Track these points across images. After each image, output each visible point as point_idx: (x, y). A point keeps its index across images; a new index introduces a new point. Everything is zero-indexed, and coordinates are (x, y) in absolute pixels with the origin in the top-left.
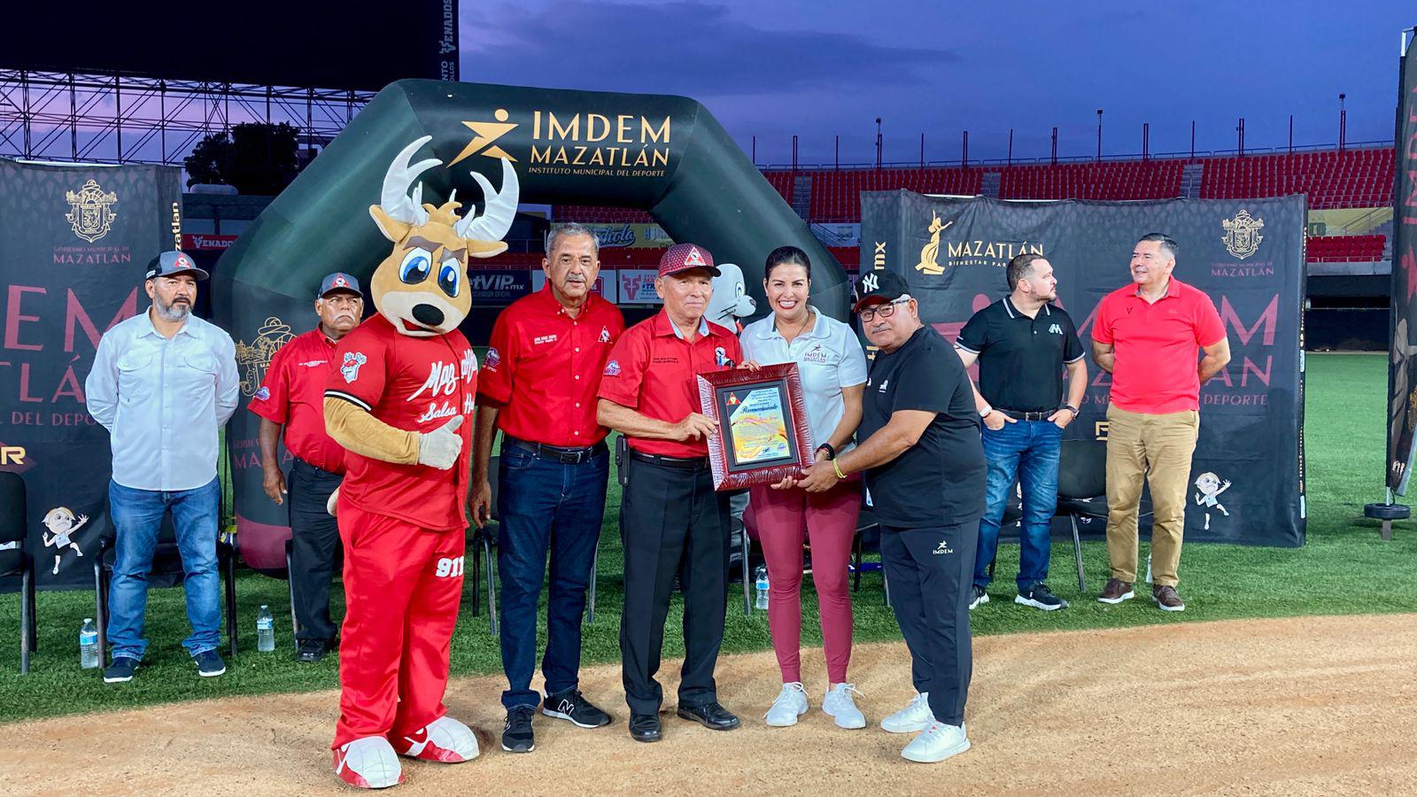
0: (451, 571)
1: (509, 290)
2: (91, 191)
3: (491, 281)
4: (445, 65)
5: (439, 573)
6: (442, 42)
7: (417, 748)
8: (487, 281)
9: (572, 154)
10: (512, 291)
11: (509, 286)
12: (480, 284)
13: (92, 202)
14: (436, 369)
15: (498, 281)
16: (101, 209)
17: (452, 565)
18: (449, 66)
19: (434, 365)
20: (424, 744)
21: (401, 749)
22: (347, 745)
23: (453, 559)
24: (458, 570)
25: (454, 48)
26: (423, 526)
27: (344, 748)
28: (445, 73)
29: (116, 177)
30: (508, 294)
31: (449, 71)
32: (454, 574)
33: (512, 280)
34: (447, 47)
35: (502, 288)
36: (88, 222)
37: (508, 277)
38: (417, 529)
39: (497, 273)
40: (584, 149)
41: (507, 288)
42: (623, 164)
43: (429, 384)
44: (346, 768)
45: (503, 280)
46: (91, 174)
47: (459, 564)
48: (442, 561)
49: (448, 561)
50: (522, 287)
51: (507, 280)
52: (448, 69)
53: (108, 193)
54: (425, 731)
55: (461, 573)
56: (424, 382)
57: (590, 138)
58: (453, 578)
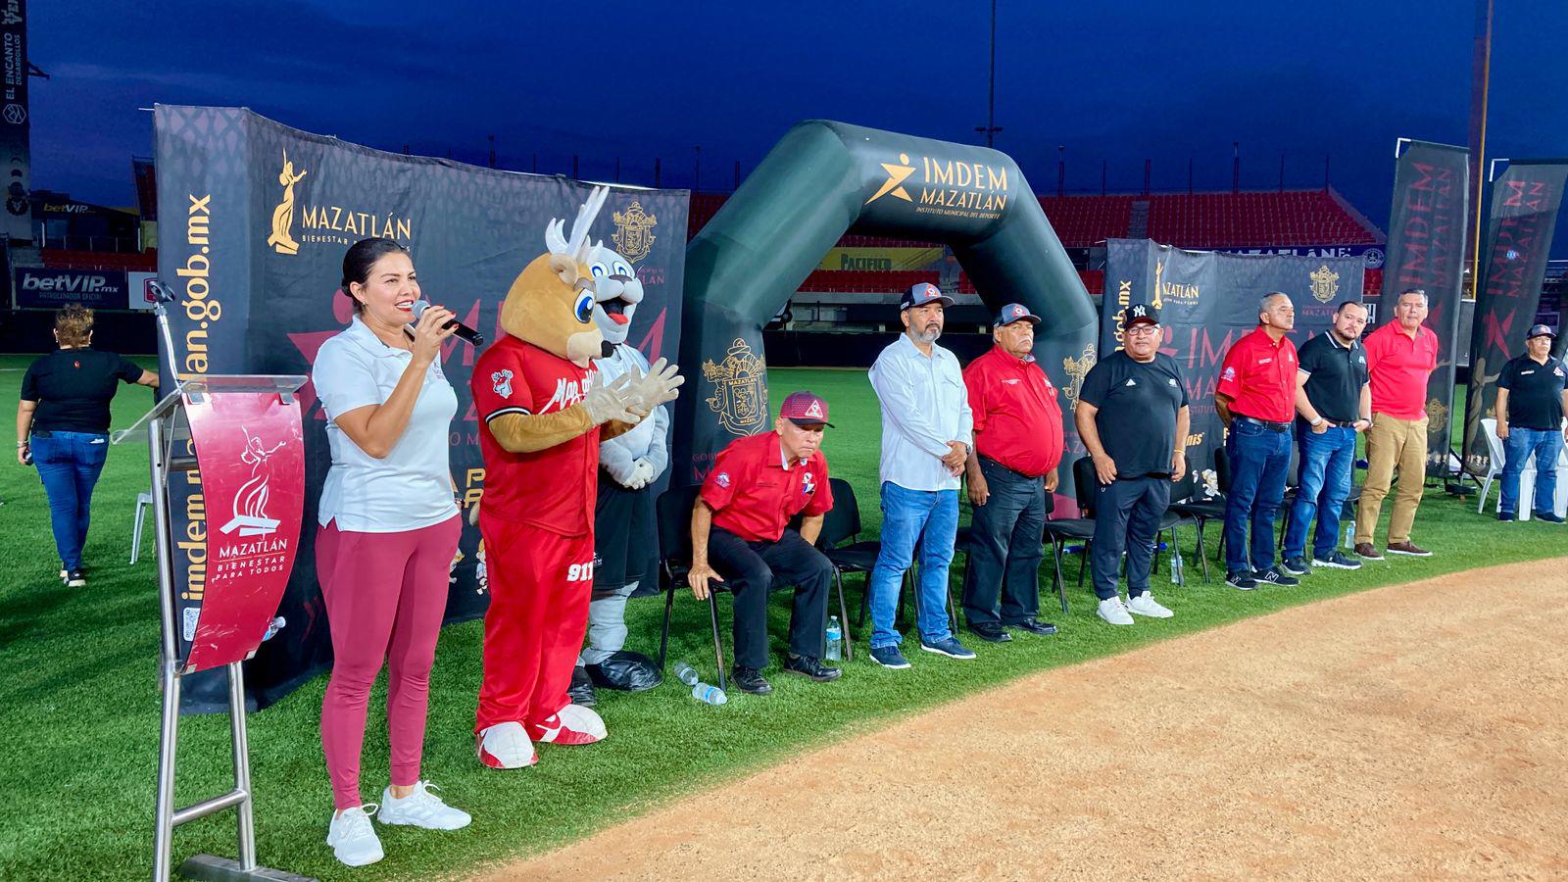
0: (581, 575)
1: (100, 292)
2: (635, 213)
3: (77, 281)
4: (8, 37)
5: (570, 578)
6: (5, 12)
7: (550, 735)
8: (72, 281)
9: (947, 197)
10: (104, 294)
11: (100, 288)
12: (63, 285)
13: (636, 224)
14: (561, 384)
15: (86, 282)
16: (643, 231)
17: (581, 571)
18: (14, 39)
19: (559, 381)
20: (558, 730)
21: (535, 735)
22: (485, 730)
23: (581, 565)
24: (588, 574)
25: (20, 20)
26: (563, 534)
27: (483, 732)
28: (8, 46)
29: (657, 200)
30: (98, 297)
31: (15, 45)
32: (584, 578)
33: (103, 282)
34: (11, 18)
35: (91, 290)
36: (631, 244)
37: (97, 278)
38: (558, 536)
39: (84, 274)
40: (956, 192)
41: (97, 290)
42: (977, 207)
43: (556, 397)
44: (484, 752)
45: (93, 281)
46: (636, 196)
47: (588, 569)
48: (573, 567)
49: (578, 567)
50: (115, 290)
51: (97, 281)
52: (13, 41)
53: (649, 216)
54: (558, 719)
55: (591, 577)
56: (551, 396)
57: (960, 184)
58: (584, 582)
